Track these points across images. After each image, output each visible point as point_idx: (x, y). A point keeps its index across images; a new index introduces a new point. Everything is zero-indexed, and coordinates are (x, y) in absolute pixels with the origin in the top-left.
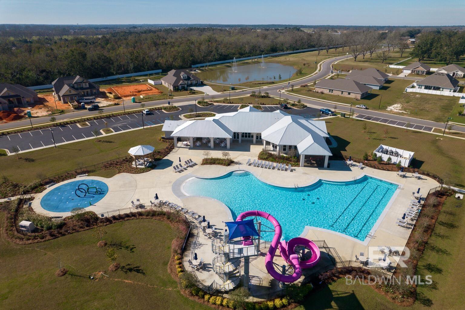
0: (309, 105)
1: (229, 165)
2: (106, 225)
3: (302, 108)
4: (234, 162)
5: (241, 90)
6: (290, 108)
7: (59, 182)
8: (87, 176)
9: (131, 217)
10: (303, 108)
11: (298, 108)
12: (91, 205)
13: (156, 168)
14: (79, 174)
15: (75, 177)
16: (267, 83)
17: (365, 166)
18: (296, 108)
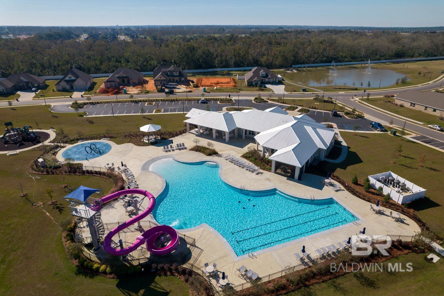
0: (367, 116)
1: (210, 155)
2: (80, 175)
3: (355, 118)
4: (218, 153)
5: (311, 93)
6: (341, 116)
7: (88, 140)
8: (108, 140)
9: (98, 174)
10: (357, 118)
11: (349, 117)
12: (87, 160)
13: (155, 145)
14: (105, 137)
15: (100, 139)
16: (349, 89)
17: (345, 189)
18: (348, 117)
